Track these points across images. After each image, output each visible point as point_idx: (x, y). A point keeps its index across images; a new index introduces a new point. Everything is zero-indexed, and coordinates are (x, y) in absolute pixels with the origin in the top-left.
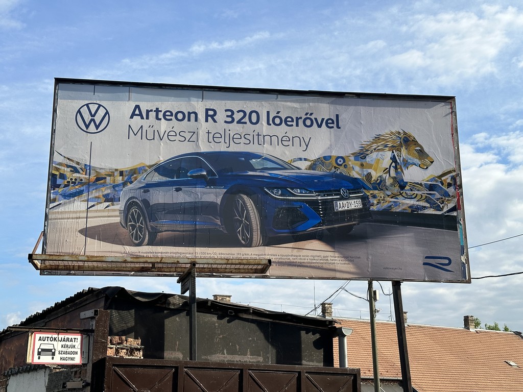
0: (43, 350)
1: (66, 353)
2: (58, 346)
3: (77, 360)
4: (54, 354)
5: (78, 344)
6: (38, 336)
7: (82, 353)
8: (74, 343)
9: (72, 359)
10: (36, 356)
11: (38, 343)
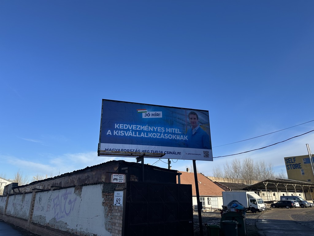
0: (115, 179)
1: (120, 180)
2: (118, 178)
3: (123, 182)
4: (117, 180)
5: (123, 177)
6: (113, 175)
7: (124, 179)
8: (122, 177)
9: (122, 181)
10: (113, 181)
11: (113, 177)
